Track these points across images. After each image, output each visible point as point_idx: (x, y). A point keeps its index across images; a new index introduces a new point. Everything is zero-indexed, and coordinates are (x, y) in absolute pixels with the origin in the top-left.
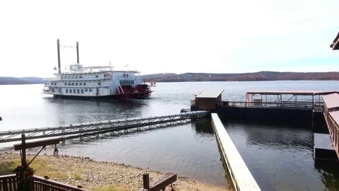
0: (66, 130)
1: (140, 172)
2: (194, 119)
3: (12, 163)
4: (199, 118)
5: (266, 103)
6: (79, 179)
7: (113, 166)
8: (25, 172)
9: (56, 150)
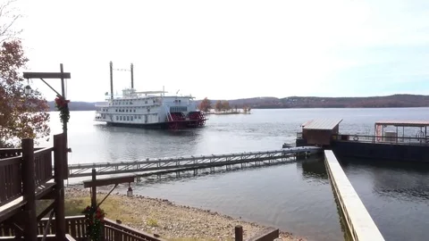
0: (141, 166)
1: (230, 222)
2: (300, 157)
3: (81, 201)
4: (308, 156)
5: (403, 138)
6: (156, 226)
7: (196, 212)
8: (95, 215)
9: (130, 190)
